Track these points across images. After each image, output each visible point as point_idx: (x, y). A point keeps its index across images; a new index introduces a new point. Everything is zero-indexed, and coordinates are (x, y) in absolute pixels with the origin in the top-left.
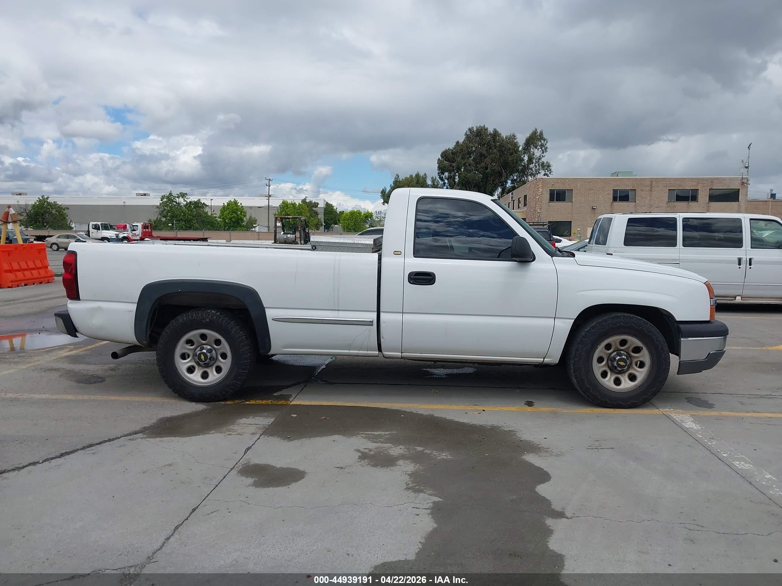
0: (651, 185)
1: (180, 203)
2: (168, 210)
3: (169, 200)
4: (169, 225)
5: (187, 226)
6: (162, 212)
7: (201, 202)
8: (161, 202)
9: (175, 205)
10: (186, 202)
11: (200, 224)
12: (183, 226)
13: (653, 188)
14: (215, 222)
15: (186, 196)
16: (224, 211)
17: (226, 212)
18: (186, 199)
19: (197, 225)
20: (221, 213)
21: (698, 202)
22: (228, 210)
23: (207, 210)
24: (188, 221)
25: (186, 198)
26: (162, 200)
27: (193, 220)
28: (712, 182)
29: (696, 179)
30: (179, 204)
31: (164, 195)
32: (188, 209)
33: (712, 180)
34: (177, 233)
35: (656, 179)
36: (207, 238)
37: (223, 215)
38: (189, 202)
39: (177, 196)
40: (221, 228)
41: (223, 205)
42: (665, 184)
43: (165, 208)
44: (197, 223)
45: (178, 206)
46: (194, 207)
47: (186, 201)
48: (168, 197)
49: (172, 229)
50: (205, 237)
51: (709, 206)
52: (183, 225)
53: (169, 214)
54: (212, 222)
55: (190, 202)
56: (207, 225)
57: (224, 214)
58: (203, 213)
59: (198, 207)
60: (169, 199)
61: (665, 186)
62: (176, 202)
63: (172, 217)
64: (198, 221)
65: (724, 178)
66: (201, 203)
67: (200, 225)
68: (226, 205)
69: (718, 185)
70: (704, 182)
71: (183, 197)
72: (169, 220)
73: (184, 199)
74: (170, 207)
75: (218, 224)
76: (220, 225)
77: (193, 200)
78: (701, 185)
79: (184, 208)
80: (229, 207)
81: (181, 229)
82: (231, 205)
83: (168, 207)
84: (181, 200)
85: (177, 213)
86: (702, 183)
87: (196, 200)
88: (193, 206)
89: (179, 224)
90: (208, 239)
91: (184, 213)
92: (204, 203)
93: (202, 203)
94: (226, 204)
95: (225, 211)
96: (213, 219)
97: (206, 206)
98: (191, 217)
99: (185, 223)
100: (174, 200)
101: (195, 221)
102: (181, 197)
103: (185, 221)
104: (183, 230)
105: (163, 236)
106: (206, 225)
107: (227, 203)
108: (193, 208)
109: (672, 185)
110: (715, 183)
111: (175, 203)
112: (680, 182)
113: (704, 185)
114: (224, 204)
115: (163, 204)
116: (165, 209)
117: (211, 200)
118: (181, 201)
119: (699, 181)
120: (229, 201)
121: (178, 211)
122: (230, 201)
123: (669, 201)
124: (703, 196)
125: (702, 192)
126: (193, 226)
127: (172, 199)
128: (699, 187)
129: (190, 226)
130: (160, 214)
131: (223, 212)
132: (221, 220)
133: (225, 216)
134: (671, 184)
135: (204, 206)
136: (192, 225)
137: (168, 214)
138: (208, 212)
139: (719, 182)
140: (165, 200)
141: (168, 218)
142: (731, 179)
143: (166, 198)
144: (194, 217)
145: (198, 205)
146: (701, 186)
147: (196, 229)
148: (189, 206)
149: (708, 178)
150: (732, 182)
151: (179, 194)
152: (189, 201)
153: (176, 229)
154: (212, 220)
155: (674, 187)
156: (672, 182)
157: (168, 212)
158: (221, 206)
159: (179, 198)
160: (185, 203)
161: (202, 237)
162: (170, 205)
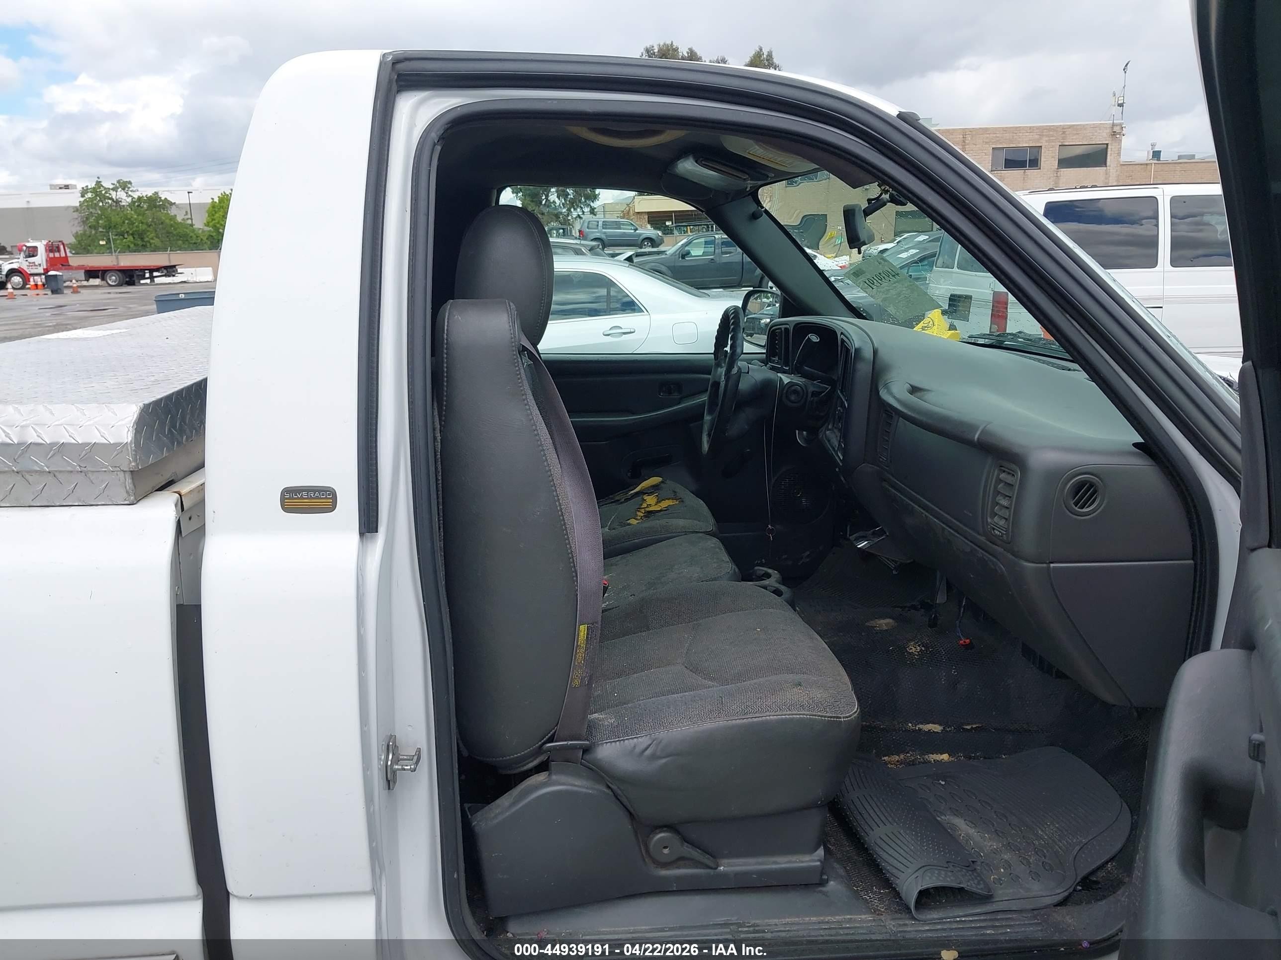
0: (964, 142)
1: (120, 200)
2: (98, 213)
3: (97, 195)
4: (101, 243)
5: (138, 245)
6: (87, 219)
7: (160, 198)
8: (82, 199)
9: (111, 206)
10: (130, 198)
11: (163, 239)
12: (129, 244)
13: (967, 146)
14: (191, 234)
15: (129, 186)
16: (213, 213)
17: (217, 215)
18: (130, 193)
19: (156, 241)
20: (209, 216)
21: (1040, 169)
22: (222, 210)
23: (173, 211)
24: (141, 235)
25: (131, 191)
26: (83, 196)
27: (148, 231)
28: (1064, 133)
29: (1038, 128)
30: (117, 202)
31: (87, 186)
32: (135, 212)
33: (1064, 130)
34: (117, 258)
35: (972, 131)
36: (175, 266)
37: (213, 220)
38: (138, 199)
39: (111, 187)
40: (203, 245)
41: (211, 200)
42: (987, 138)
43: (91, 210)
44: (156, 237)
45: (116, 206)
46: (148, 209)
47: (130, 196)
48: (94, 190)
49: (108, 249)
50: (172, 264)
51: (1059, 175)
52: (129, 241)
53: (100, 222)
54: (186, 235)
55: (140, 198)
56: (178, 240)
57: (215, 217)
58: (166, 219)
59: (155, 207)
60: (98, 191)
61: (986, 143)
62: (111, 199)
63: (109, 227)
64: (157, 234)
65: (1084, 126)
66: (161, 200)
67: (162, 242)
68: (217, 202)
69: (1074, 137)
70: (1051, 133)
71: (124, 189)
72: (102, 234)
73: (127, 193)
74: (101, 208)
75: (197, 237)
76: (202, 240)
77: (144, 195)
78: (1045, 139)
79: (129, 209)
80: (222, 205)
81: (127, 249)
82: (225, 201)
83: (96, 210)
84: (121, 195)
85: (115, 219)
86: (1047, 136)
87: (150, 194)
88: (145, 206)
89: (122, 240)
90: (177, 267)
91: (129, 219)
92: (166, 199)
93: (163, 199)
94: (216, 200)
95: (216, 213)
96: (187, 228)
97: (172, 204)
98: (145, 227)
99: (134, 238)
100: (108, 195)
101: (153, 235)
102: (120, 189)
103: (132, 234)
104: (130, 252)
105: (90, 265)
106: (174, 240)
107: (219, 197)
108: (146, 210)
109: (998, 141)
110: (1069, 134)
111: (110, 201)
112: (1011, 134)
113: (1052, 138)
114: (213, 199)
115: (87, 205)
116: (91, 212)
117: (189, 193)
118: (121, 197)
119: (1042, 131)
120: (222, 194)
121: (117, 216)
122: (225, 193)
123: (994, 169)
124: (1049, 160)
125: (1047, 152)
126: (149, 242)
127: (103, 192)
128: (1043, 143)
129: (144, 243)
130: (83, 222)
131: (213, 215)
132: (211, 228)
133: (216, 221)
134: (998, 139)
135: (167, 204)
136: (147, 241)
137: (98, 223)
138: (176, 216)
139: (1075, 132)
140: (89, 195)
141: (101, 230)
142: (1095, 127)
143: (91, 192)
144: (149, 226)
145: (155, 203)
146: (1046, 141)
147: (156, 249)
148: (138, 206)
149: (1057, 127)
150: (1096, 132)
151: (116, 183)
152: (136, 197)
153: (115, 251)
154: (185, 230)
155: (1001, 143)
156: (998, 135)
157: (99, 217)
158: (207, 203)
159: (117, 192)
160: (129, 200)
161: (167, 264)
162: (101, 204)
